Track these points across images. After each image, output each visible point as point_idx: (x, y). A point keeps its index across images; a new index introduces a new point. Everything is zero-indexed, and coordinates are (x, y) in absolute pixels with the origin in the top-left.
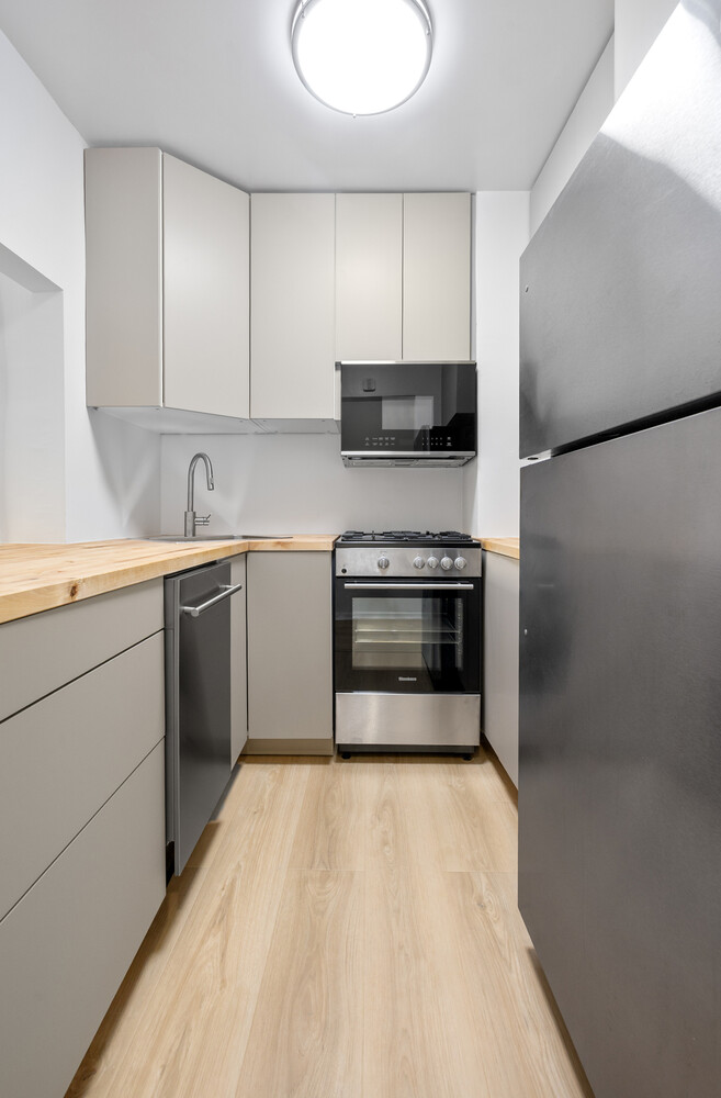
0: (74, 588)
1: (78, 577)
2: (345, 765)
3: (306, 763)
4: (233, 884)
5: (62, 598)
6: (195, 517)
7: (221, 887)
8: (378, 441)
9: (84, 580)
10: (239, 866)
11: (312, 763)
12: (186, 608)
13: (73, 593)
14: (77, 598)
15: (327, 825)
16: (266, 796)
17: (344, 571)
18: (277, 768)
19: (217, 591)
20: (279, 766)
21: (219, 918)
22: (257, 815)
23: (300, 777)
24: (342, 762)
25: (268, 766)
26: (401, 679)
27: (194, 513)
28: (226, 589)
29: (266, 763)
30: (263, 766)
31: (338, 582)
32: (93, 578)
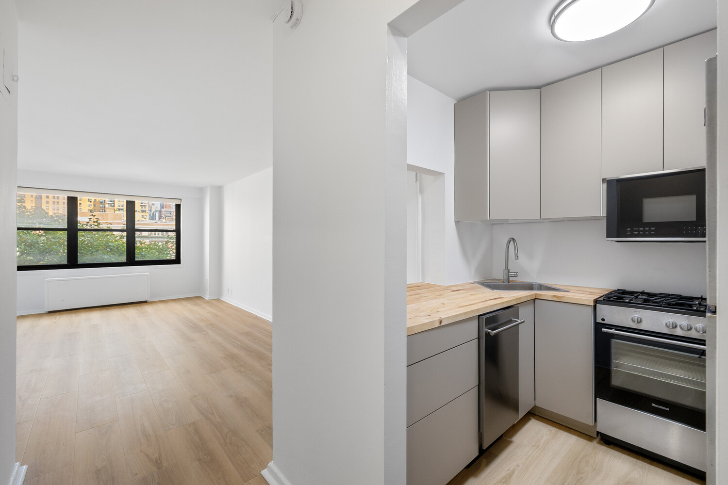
0: (441, 321)
1: (443, 317)
2: (604, 448)
3: (575, 435)
4: (513, 471)
5: (437, 325)
6: (509, 272)
7: (507, 469)
8: (639, 231)
9: (444, 318)
10: (518, 466)
11: (579, 436)
12: (489, 330)
13: (440, 323)
14: (442, 325)
15: (578, 473)
16: (542, 441)
17: (603, 320)
18: (554, 430)
19: (510, 321)
20: (555, 429)
21: (503, 481)
22: (534, 447)
23: (568, 442)
24: (601, 444)
25: (548, 426)
26: (653, 405)
27: (509, 270)
28: (516, 321)
29: (547, 424)
30: (545, 424)
31: (598, 326)
32: (447, 317)
